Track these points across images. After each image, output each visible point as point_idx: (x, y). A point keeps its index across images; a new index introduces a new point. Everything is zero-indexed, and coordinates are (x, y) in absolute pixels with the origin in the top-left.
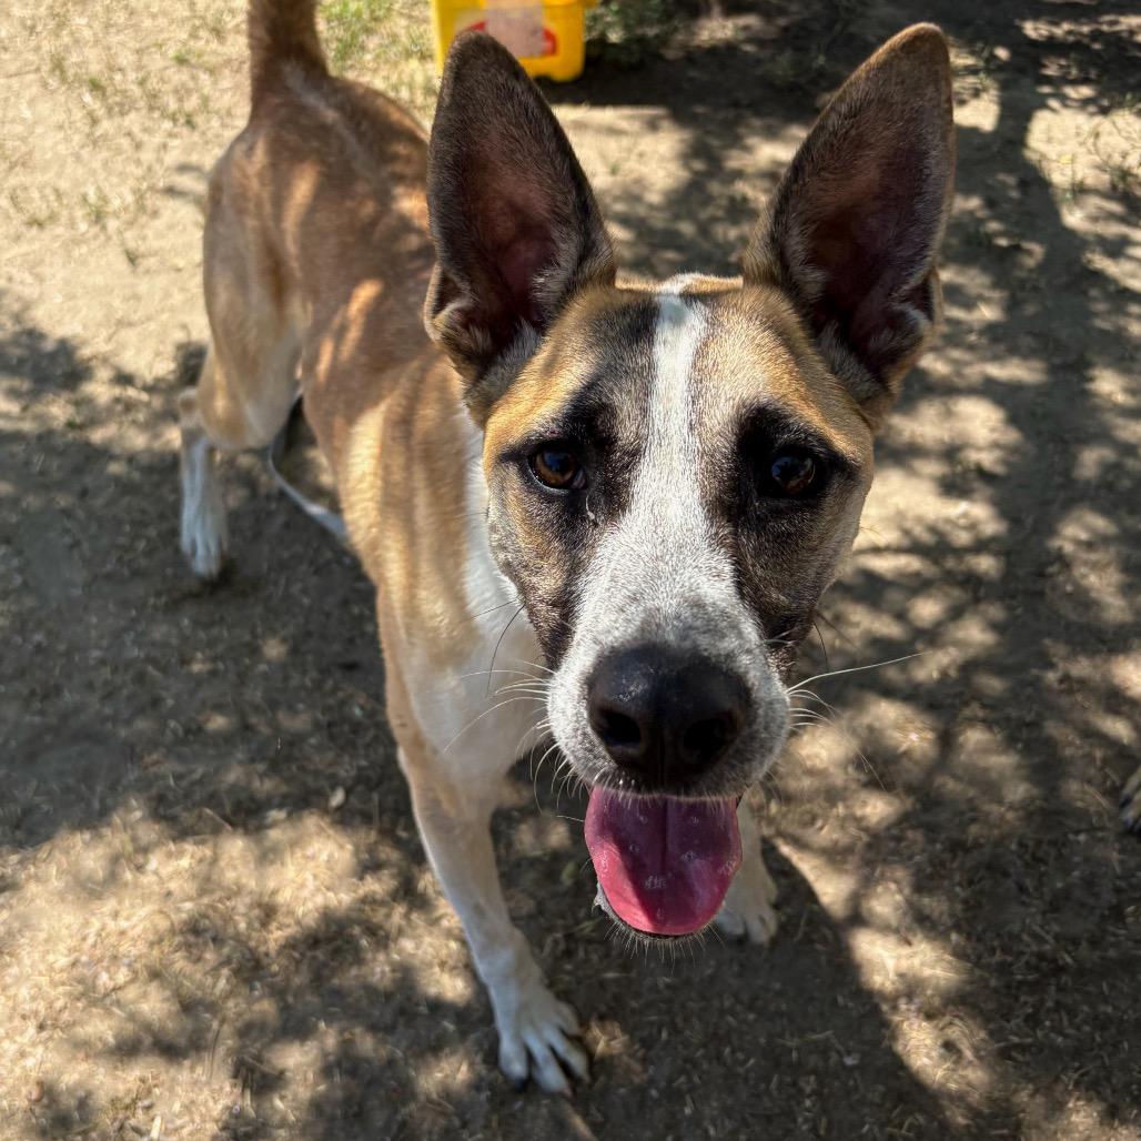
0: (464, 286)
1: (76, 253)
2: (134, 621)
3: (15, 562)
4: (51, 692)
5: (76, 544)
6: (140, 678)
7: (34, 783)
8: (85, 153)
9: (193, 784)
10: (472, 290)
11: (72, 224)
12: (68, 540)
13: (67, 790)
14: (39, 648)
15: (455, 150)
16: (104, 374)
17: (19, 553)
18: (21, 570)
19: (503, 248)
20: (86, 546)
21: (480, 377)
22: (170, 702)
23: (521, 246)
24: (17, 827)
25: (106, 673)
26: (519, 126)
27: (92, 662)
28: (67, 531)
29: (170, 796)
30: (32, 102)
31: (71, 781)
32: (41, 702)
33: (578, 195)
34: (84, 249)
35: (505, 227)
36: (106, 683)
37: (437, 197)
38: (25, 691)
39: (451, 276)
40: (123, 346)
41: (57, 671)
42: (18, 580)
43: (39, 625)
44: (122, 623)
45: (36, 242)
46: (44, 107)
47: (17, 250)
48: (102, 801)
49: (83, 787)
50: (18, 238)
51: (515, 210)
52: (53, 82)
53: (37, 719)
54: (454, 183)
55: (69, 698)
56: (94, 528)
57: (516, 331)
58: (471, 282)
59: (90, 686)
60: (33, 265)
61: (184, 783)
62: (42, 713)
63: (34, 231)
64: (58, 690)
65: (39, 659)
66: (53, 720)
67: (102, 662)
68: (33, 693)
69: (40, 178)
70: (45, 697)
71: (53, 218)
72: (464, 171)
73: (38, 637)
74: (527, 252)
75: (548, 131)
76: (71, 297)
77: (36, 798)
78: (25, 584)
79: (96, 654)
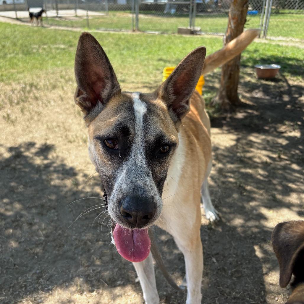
0: (85, 93)
1: (79, 148)
2: (85, 230)
3: (56, 214)
4: (61, 246)
5: (72, 211)
6: (85, 243)
7: (54, 269)
8: (83, 130)
9: (97, 272)
10: (86, 93)
11: (79, 142)
12: (70, 209)
13: (63, 271)
14: (59, 235)
15: (81, 60)
16: (81, 174)
17: (57, 212)
18: (57, 216)
19: (94, 83)
20: (74, 211)
21: (88, 114)
22: (93, 251)
23: (98, 83)
24: (48, 280)
25: (77, 242)
26: (97, 55)
27: (73, 239)
28: (70, 207)
29: (91, 275)
30: (72, 120)
31: (64, 269)
32: (59, 248)
33: (111, 73)
34: (81, 148)
35: (94, 78)
36: (76, 244)
37: (77, 71)
38: (55, 245)
39: (81, 90)
40: (88, 168)
41: (63, 241)
42: (56, 218)
43: (60, 229)
44: (82, 230)
45: (70, 146)
46: (75, 121)
47: (65, 147)
48: (72, 275)
49: (67, 271)
50: (65, 145)
51: (97, 74)
52: (77, 116)
53: (57, 252)
54: (81, 68)
55: (66, 247)
56: (77, 208)
57: (97, 103)
58: (86, 92)
59: (72, 245)
60: (68, 150)
61: (95, 272)
62: (58, 251)
63: (70, 143)
64: (63, 245)
65: (59, 237)
66: (61, 253)
67: (76, 239)
68: (57, 245)
69: (72, 134)
70: (60, 247)
71: (74, 141)
72: (84, 65)
73: (60, 232)
74: (100, 84)
75: (104, 57)
76: (76, 157)
77: (54, 273)
78: (58, 219)
79: (74, 237)
